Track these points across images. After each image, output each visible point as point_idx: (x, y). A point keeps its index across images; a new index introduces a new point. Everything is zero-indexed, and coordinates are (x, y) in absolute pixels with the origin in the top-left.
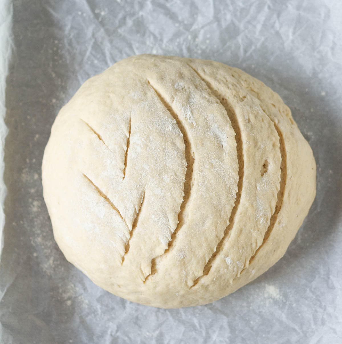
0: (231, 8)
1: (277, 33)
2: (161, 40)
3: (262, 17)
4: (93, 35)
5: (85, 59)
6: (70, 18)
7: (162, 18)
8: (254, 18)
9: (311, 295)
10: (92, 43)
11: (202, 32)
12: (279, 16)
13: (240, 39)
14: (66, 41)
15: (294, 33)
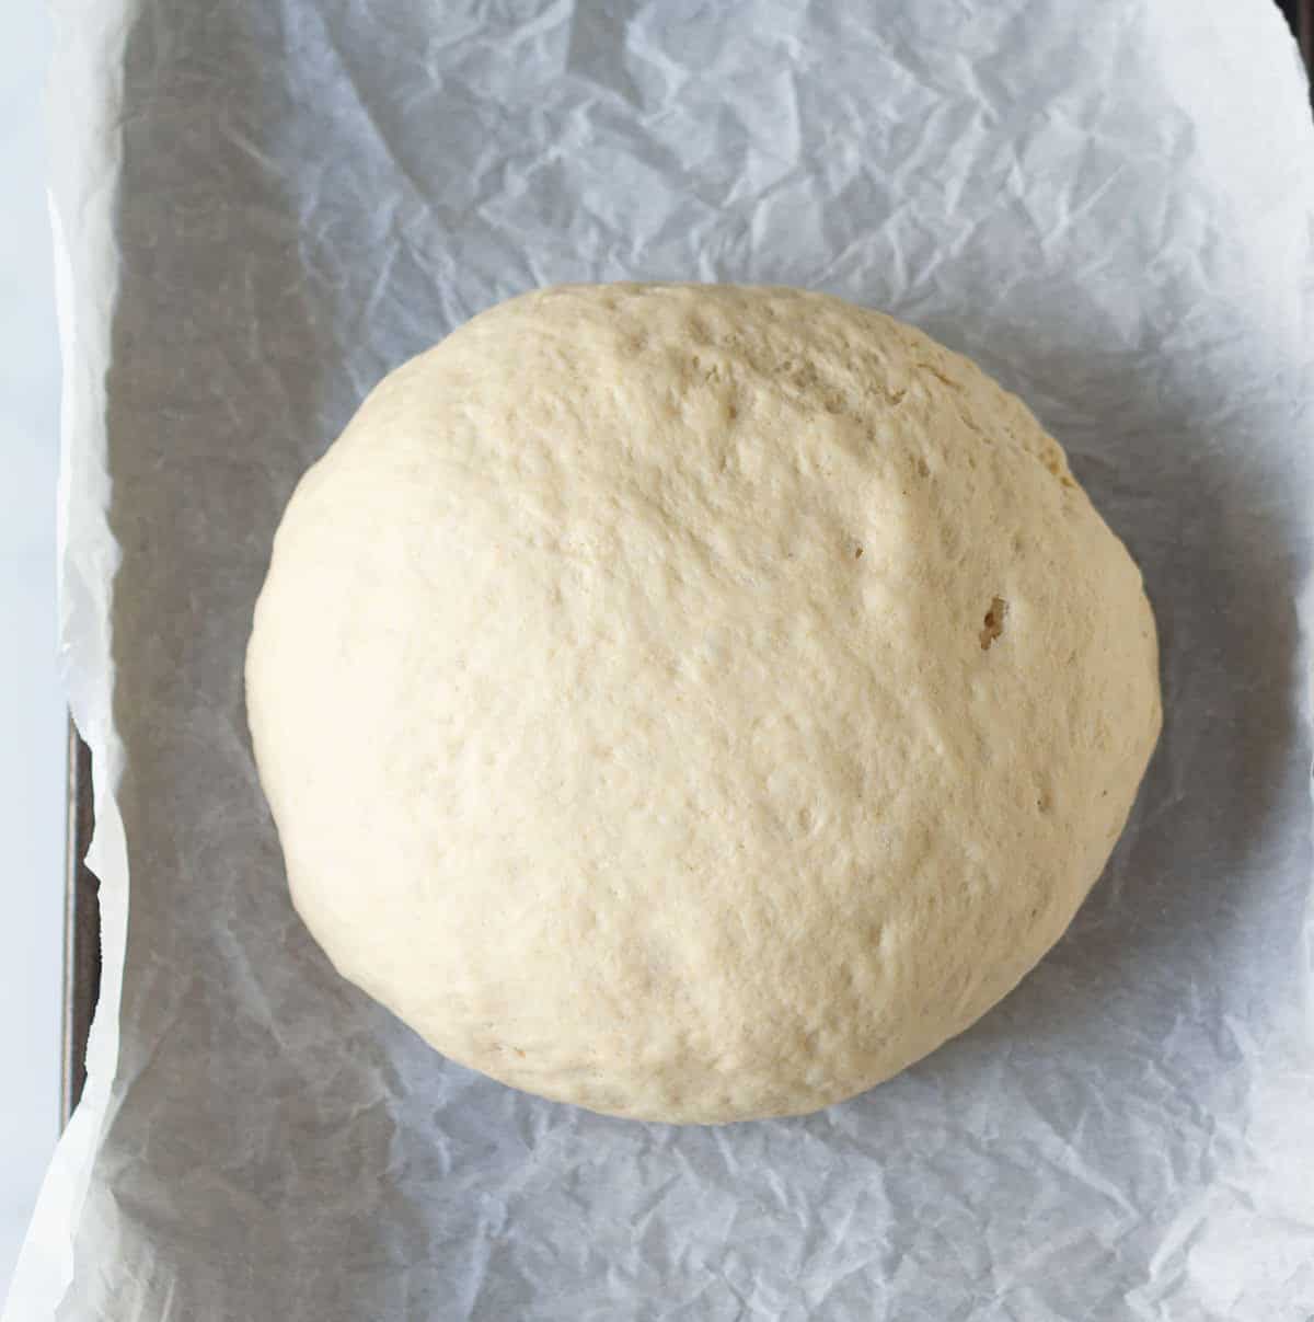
0: (858, 125)
1: (1018, 208)
2: (626, 241)
3: (964, 154)
4: (396, 229)
5: (371, 310)
6: (315, 171)
7: (627, 165)
8: (940, 159)
9: (1162, 1081)
10: (390, 255)
11: (763, 208)
12: (1020, 148)
13: (890, 230)
14: (303, 250)
15: (1073, 206)
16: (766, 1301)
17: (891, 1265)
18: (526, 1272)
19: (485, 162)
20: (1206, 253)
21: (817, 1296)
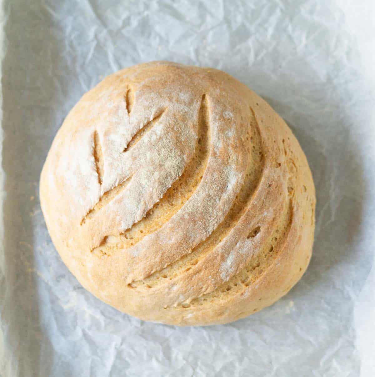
0: (241, 9)
1: (290, 37)
2: (168, 42)
3: (273, 20)
4: (96, 36)
5: (87, 61)
6: (71, 18)
7: (170, 19)
8: (266, 21)
9: (326, 306)
10: (94, 44)
11: (211, 33)
12: (291, 19)
13: (250, 43)
14: (67, 42)
15: (307, 38)
16: (201, 370)
17: (241, 360)
18: (127, 359)
19: (124, 16)
20: (348, 54)
21: (218, 369)
